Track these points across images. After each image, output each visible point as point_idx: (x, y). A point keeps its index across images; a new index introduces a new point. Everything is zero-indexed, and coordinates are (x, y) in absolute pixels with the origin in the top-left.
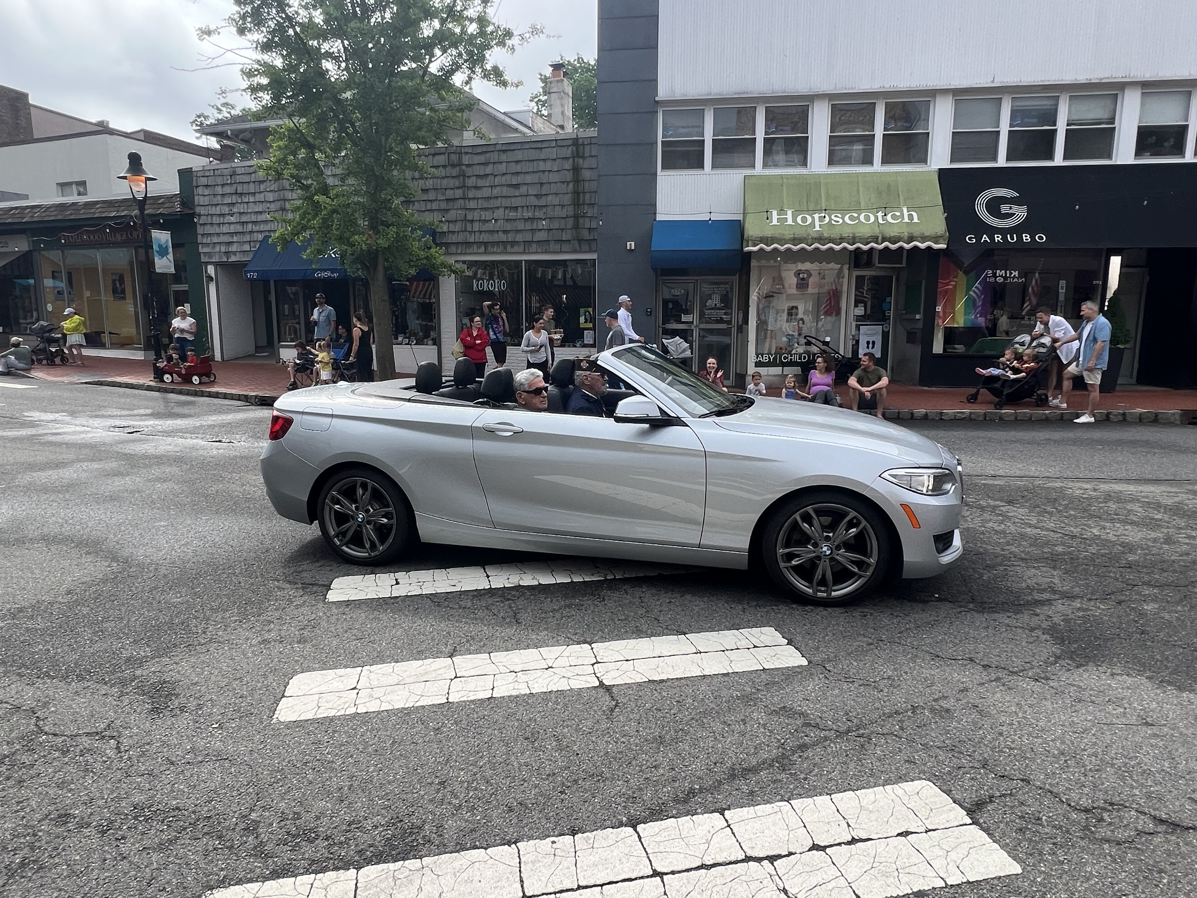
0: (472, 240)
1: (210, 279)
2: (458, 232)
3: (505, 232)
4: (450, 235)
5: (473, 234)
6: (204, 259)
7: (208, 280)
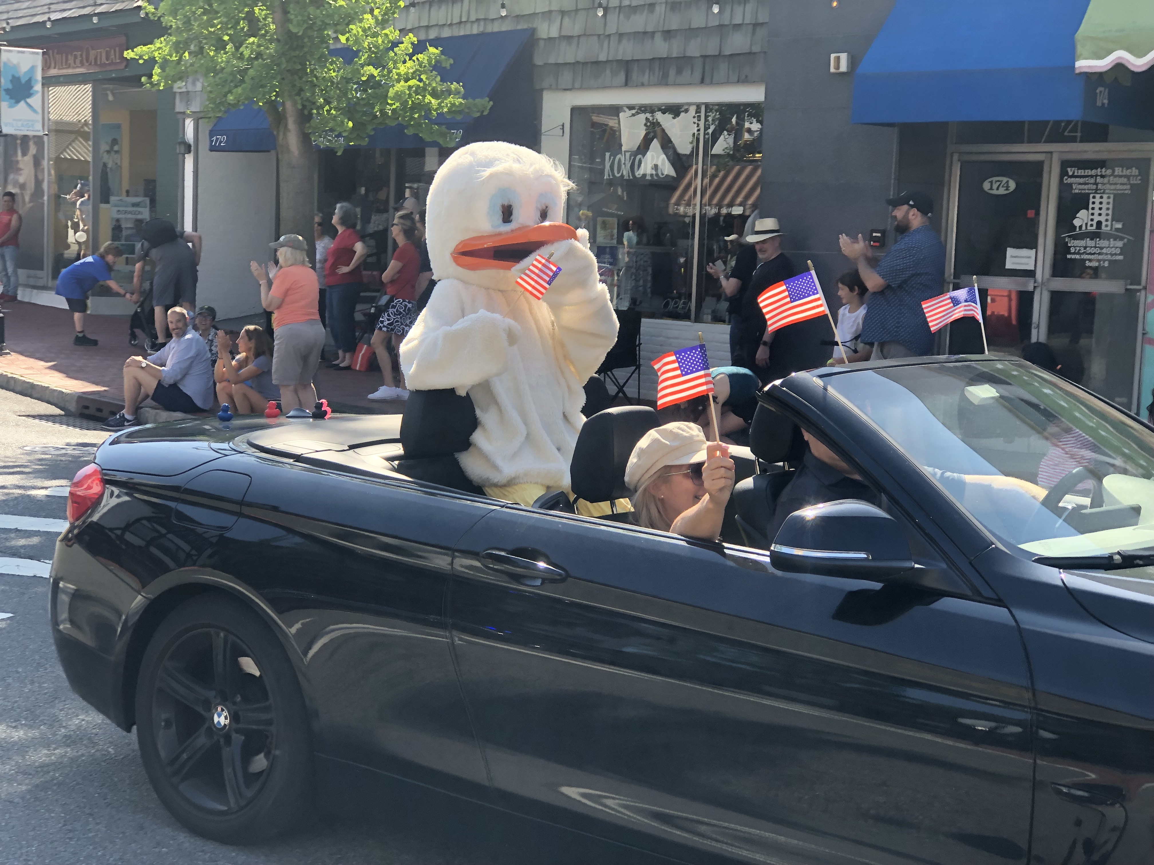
1: (188, 148)
4: (564, 45)
5: (606, 43)
6: (179, 107)
7: (183, 152)
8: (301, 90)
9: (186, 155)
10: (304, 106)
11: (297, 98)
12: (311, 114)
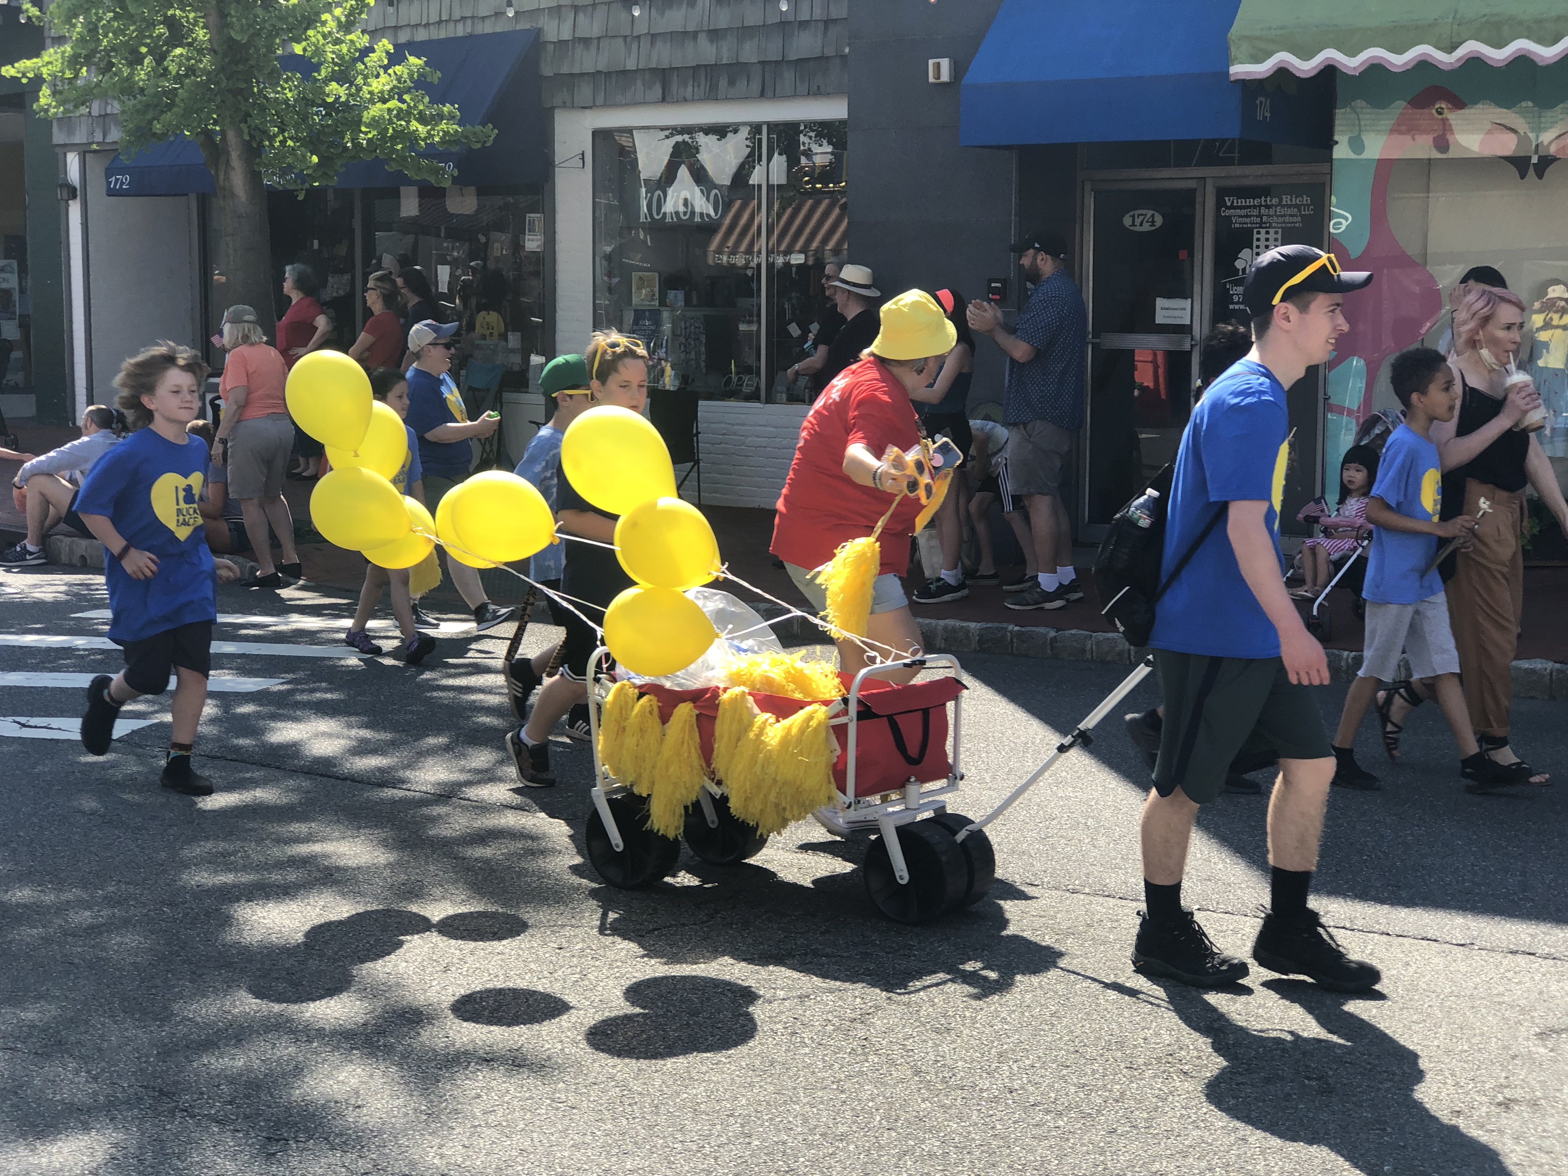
0: (631, 65)
1: (72, 193)
2: (599, 39)
3: (715, 35)
4: (579, 49)
6: (58, 137)
7: (65, 197)
8: (248, 115)
9: (70, 202)
10: (252, 137)
11: (243, 125)
12: (261, 146)
